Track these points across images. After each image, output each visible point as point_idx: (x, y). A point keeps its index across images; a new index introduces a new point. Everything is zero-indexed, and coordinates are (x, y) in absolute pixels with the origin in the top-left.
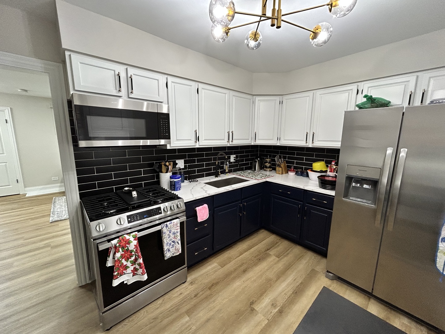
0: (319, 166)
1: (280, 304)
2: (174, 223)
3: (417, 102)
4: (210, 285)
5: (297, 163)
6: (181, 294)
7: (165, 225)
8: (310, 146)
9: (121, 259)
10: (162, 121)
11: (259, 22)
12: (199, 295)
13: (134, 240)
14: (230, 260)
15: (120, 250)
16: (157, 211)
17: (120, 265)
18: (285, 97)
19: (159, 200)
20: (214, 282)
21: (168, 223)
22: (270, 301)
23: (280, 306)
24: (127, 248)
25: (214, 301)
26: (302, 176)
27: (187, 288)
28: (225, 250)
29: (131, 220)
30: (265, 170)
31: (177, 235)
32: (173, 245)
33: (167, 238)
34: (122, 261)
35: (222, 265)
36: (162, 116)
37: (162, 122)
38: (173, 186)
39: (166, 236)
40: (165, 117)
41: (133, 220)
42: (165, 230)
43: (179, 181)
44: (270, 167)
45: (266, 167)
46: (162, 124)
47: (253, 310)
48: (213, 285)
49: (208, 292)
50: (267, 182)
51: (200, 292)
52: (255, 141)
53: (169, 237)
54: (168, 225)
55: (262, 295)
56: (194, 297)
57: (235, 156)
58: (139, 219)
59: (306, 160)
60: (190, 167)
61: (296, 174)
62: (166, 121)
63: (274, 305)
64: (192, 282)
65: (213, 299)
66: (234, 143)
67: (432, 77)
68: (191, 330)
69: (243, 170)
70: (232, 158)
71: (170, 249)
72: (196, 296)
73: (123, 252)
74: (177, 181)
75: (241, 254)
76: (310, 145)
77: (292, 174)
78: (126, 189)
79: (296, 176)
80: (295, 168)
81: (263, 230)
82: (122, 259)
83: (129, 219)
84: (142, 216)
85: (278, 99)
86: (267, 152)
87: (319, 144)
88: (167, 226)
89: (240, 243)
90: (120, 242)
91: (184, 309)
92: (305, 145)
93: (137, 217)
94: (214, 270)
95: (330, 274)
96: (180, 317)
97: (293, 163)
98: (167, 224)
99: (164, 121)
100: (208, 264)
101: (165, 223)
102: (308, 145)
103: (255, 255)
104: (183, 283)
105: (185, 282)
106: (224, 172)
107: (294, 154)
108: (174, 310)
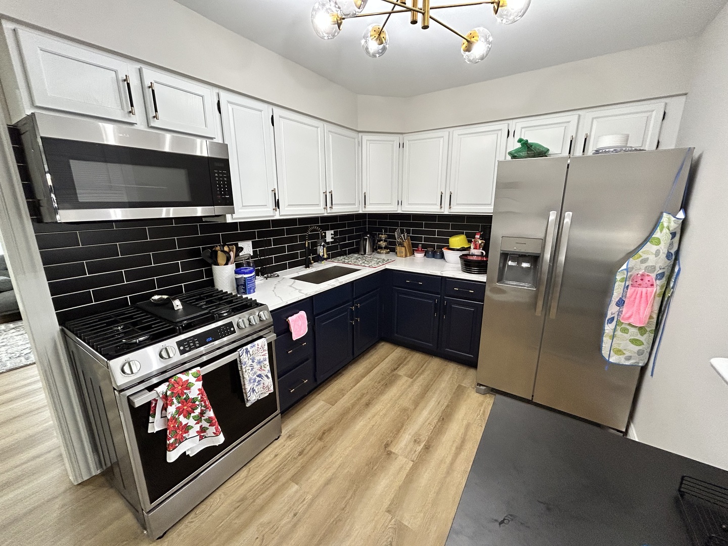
0: (458, 241)
1: (424, 438)
2: (258, 345)
3: (578, 152)
4: (320, 433)
5: (426, 240)
6: (276, 456)
7: (245, 351)
8: (446, 213)
9: (177, 417)
10: (216, 173)
11: (390, 13)
12: (305, 451)
13: (197, 381)
14: (342, 392)
15: (175, 401)
16: (227, 329)
17: (176, 426)
18: (407, 138)
19: (224, 312)
20: (326, 428)
21: (249, 346)
22: (410, 437)
23: (425, 440)
24: (185, 396)
25: (331, 455)
26: (434, 258)
27: (284, 446)
28: (331, 380)
29: (184, 348)
30: (379, 253)
31: (265, 365)
32: (259, 381)
33: (249, 371)
34: (179, 418)
35: (332, 402)
36: (217, 164)
37: (216, 175)
38: (242, 286)
39: (247, 368)
40: (222, 165)
41: (188, 349)
42: (245, 358)
43: (251, 277)
44: (386, 248)
45: (381, 248)
46: (217, 179)
47: (389, 454)
48: (324, 433)
49: (320, 444)
50: (386, 270)
51: (306, 447)
52: (365, 207)
53: (252, 369)
54: (249, 349)
55: (398, 431)
56: (299, 455)
57: (332, 232)
58: (198, 345)
59: (439, 233)
60: (262, 253)
61: (425, 255)
62: (225, 174)
63: (416, 442)
64: (290, 436)
65: (329, 452)
66: (333, 211)
67: (596, 118)
68: (305, 502)
69: (346, 255)
70: (329, 236)
71: (255, 388)
72: (301, 453)
73: (179, 403)
74: (248, 277)
76: (446, 211)
77: (419, 256)
78: (156, 297)
79: (425, 258)
80: (424, 246)
81: (383, 343)
82: (178, 416)
83: (182, 348)
84: (202, 340)
85: (396, 139)
86: (380, 223)
87: (458, 209)
88: (247, 352)
89: (353, 366)
90: (172, 388)
92: (439, 211)
93: (194, 342)
94: (321, 411)
95: (481, 387)
96: (284, 487)
97: (420, 239)
98: (247, 349)
99: (221, 173)
100: (311, 404)
101: (244, 348)
102: (442, 211)
103: (379, 379)
104: (276, 439)
105: (279, 438)
106: (319, 259)
107: (421, 225)
108: (270, 480)
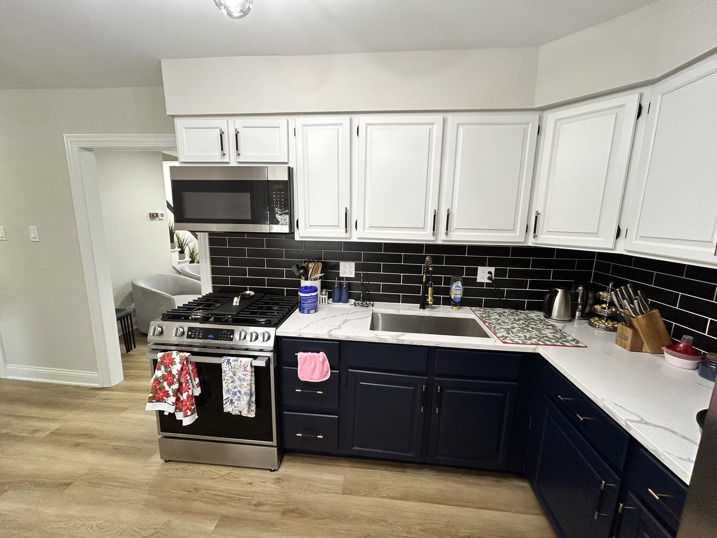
2: (241, 362)
4: (291, 507)
6: (250, 484)
7: (227, 360)
9: (161, 381)
10: (274, 194)
12: (261, 508)
13: (180, 363)
14: (372, 490)
15: (163, 368)
16: (227, 335)
17: (158, 387)
21: (232, 359)
24: (169, 369)
27: (264, 483)
29: (191, 334)
30: (591, 324)
31: (243, 385)
32: (239, 397)
33: (229, 382)
34: (163, 383)
35: (347, 490)
36: (276, 187)
37: (274, 196)
39: (226, 378)
40: (281, 187)
41: (193, 336)
42: (225, 367)
43: (307, 297)
46: (275, 200)
48: (293, 511)
49: (276, 517)
51: (268, 504)
52: (535, 237)
53: (232, 382)
54: (231, 361)
56: (255, 505)
57: (492, 270)
58: (200, 337)
62: (283, 194)
64: (280, 479)
66: (451, 238)
70: (484, 274)
71: (234, 401)
72: (259, 504)
73: (166, 372)
74: (303, 297)
75: (405, 497)
82: (163, 381)
83: (190, 333)
84: (206, 334)
85: (631, 100)
88: (229, 362)
90: (163, 358)
91: (224, 510)
93: (199, 333)
94: (327, 486)
98: (229, 360)
99: (278, 194)
101: (229, 358)
104: (271, 470)
105: (274, 470)
106: (448, 302)
108: (219, 498)
